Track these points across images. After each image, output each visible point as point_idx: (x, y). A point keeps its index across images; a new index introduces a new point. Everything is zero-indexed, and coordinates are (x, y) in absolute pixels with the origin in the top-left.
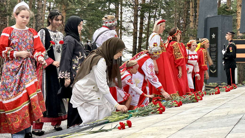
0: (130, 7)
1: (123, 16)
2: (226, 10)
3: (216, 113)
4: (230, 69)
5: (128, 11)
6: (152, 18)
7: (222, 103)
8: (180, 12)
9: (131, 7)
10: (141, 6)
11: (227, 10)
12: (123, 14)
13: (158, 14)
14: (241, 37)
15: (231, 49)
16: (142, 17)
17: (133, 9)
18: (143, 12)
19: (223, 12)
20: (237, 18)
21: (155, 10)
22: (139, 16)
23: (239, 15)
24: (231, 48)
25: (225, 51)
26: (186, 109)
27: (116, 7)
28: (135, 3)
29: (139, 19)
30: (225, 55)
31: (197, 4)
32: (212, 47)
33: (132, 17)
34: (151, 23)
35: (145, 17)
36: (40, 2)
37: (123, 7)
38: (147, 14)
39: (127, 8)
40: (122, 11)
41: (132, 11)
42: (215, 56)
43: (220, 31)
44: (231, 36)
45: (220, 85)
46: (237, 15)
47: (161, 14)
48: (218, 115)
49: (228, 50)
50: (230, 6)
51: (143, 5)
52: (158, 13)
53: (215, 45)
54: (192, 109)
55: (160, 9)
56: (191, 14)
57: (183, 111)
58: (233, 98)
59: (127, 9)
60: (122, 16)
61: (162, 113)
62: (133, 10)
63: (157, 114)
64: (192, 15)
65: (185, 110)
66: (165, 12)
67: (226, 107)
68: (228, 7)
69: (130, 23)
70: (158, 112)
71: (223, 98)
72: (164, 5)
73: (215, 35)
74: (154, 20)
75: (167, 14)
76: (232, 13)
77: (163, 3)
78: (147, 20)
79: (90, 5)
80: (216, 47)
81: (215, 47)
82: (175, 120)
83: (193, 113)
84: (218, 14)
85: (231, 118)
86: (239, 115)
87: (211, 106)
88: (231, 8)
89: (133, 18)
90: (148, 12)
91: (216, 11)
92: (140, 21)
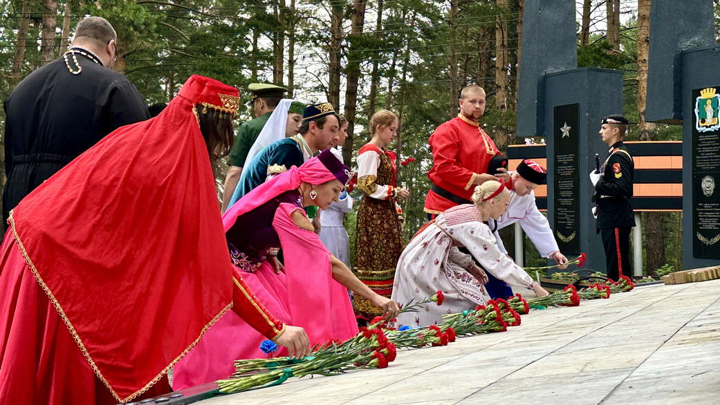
0: (317, 45)
1: (298, 71)
2: (605, 55)
3: (550, 366)
4: (616, 230)
5: (311, 56)
6: (383, 76)
7: (577, 334)
8: (468, 59)
9: (321, 44)
10: (349, 43)
11: (608, 53)
12: (295, 67)
13: (400, 65)
14: (650, 134)
15: (617, 170)
16: (354, 75)
17: (327, 51)
18: (355, 59)
19: (594, 58)
20: (637, 78)
21: (391, 55)
22: (345, 72)
23: (645, 68)
24: (617, 167)
25: (599, 175)
26: (463, 353)
27: (275, 44)
28: (333, 32)
29: (344, 80)
30: (600, 188)
31: (516, 36)
32: (562, 164)
33: (325, 74)
34: (382, 93)
35: (363, 75)
36: (49, 32)
37: (296, 46)
38: (367, 66)
39: (309, 47)
40: (295, 58)
41: (324, 57)
42: (572, 190)
43: (584, 115)
44: (618, 131)
45: (587, 279)
46: (639, 67)
47: (412, 65)
48: (554, 372)
49: (609, 171)
50: (618, 42)
51: (354, 38)
52: (400, 61)
53: (570, 158)
54: (480, 354)
55: (408, 52)
56: (499, 65)
57: (450, 359)
58: (613, 318)
59: (309, 52)
60: (294, 71)
61: (385, 366)
62: (328, 55)
63: (371, 367)
64: (503, 69)
65: (457, 357)
66: (422, 61)
67: (585, 347)
68: (610, 44)
69: (317, 93)
70: (375, 361)
71: (584, 320)
72: (420, 39)
73: (569, 128)
74: (391, 82)
75: (430, 66)
76: (623, 63)
77: (416, 34)
78: (370, 83)
79: (196, 39)
80: (575, 163)
81: (569, 164)
82: (419, 389)
83: (480, 364)
84: (580, 65)
85: (590, 385)
86: (615, 372)
87: (539, 344)
88: (622, 48)
89: (327, 77)
90: (370, 58)
91: (573, 56)
92: (346, 85)
